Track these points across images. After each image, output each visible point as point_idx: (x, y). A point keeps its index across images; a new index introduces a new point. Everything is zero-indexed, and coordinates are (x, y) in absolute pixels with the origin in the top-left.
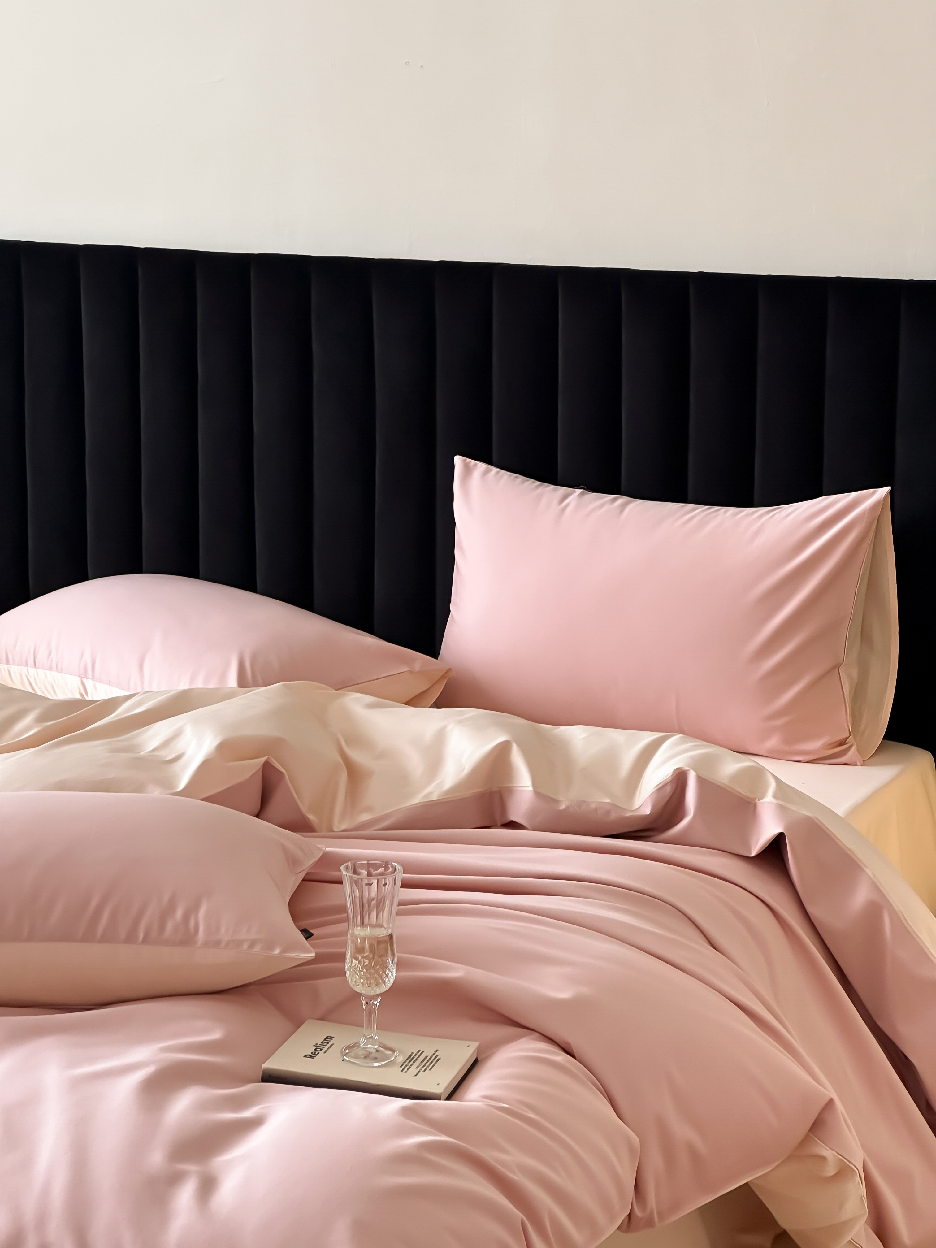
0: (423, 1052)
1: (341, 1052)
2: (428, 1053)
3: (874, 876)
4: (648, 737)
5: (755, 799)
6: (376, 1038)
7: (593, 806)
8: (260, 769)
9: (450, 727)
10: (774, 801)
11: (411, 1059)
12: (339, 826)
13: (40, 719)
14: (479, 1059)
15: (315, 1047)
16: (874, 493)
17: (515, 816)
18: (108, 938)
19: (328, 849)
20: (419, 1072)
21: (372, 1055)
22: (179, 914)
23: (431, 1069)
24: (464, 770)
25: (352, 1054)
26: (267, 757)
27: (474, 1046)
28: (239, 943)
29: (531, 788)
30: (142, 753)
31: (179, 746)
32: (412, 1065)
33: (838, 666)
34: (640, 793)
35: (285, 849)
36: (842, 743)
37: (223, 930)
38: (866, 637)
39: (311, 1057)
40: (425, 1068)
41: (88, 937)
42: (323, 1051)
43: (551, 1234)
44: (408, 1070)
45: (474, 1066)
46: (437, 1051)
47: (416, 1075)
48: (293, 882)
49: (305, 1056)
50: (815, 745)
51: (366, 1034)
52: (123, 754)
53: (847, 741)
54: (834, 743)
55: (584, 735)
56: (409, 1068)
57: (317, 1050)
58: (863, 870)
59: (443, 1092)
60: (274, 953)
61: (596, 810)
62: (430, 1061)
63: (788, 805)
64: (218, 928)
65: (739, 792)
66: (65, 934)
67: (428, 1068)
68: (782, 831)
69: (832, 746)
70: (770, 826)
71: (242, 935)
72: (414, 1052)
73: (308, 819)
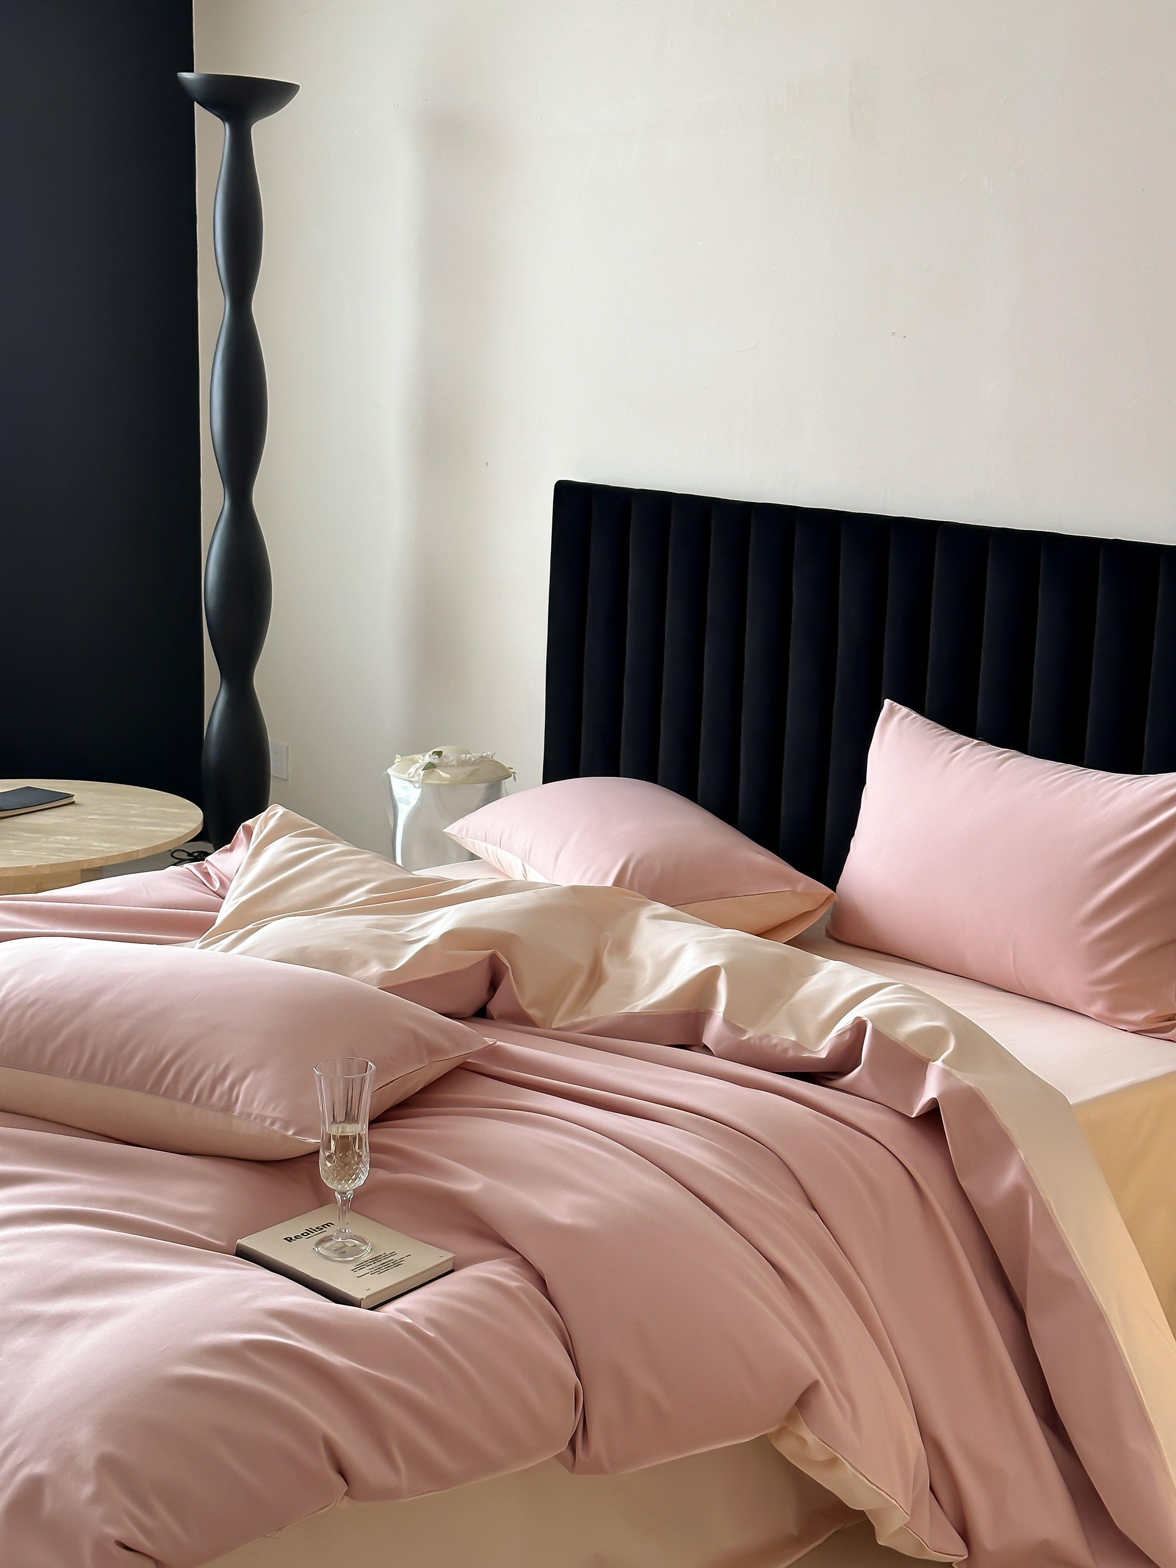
0: (396, 1255)
1: (317, 1243)
2: (400, 1256)
3: (1026, 1159)
5: (928, 1059)
7: (774, 1041)
11: (375, 1260)
12: (558, 1024)
14: (452, 1271)
15: (306, 1231)
17: (706, 1040)
18: (169, 1093)
19: (498, 1043)
20: (369, 1273)
21: (345, 1250)
23: (380, 1274)
24: (672, 987)
26: (494, 950)
27: (449, 1257)
29: (722, 1015)
30: (399, 932)
32: (368, 1266)
34: (829, 1036)
36: (1172, 1018)
37: (256, 1103)
39: (290, 1240)
41: (154, 1090)
42: (309, 1236)
44: (362, 1269)
45: (442, 1277)
46: (407, 1256)
47: (358, 1277)
50: (1138, 1016)
54: (1163, 1016)
56: (364, 1267)
57: (305, 1234)
59: (364, 1298)
60: (288, 1133)
61: (775, 1046)
62: (392, 1264)
63: (954, 1072)
64: (252, 1102)
65: (914, 1051)
66: (136, 1084)
67: (381, 1271)
68: (935, 1097)
69: (1160, 1020)
70: (931, 1091)
71: (268, 1112)
72: (385, 1253)
73: (527, 1013)
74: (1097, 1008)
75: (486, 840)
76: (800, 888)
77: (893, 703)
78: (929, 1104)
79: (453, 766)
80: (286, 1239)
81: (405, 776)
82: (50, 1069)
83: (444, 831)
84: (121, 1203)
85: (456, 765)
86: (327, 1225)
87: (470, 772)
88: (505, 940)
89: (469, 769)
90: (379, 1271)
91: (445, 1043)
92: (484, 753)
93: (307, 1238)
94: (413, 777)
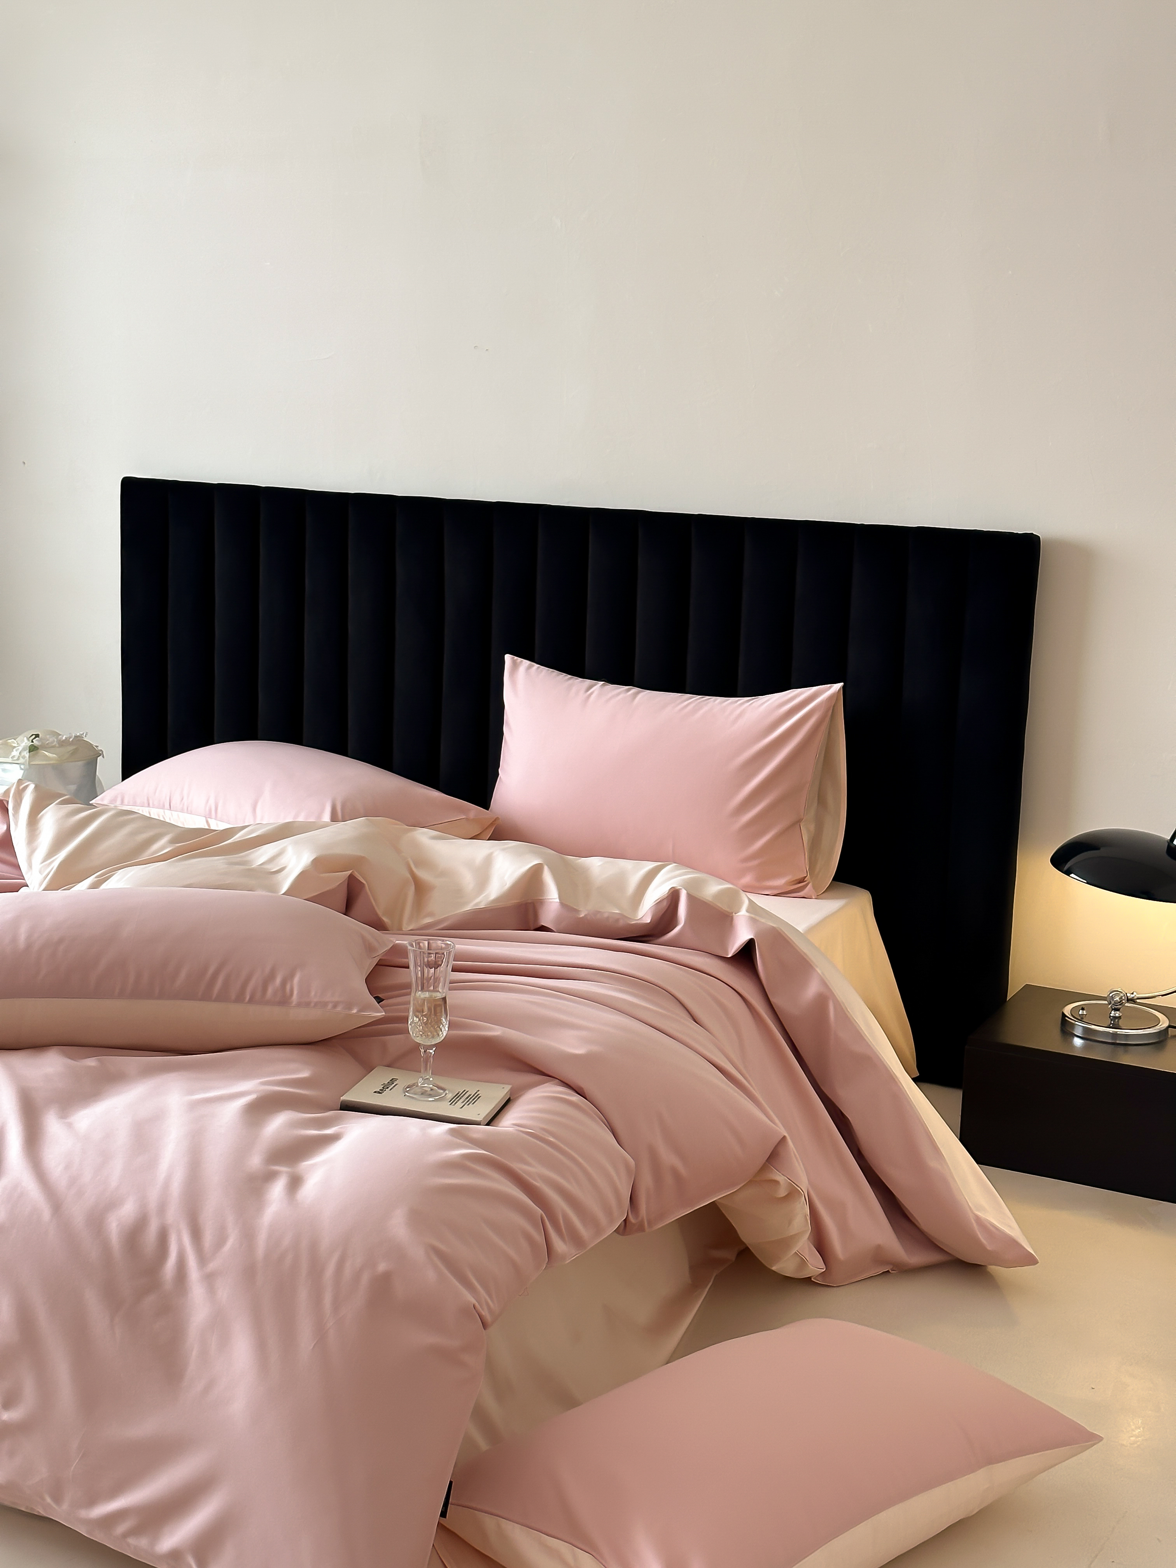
0: (467, 1091)
1: (403, 1090)
2: (472, 1092)
3: (822, 973)
4: (650, 865)
5: (733, 913)
6: (431, 1079)
7: (606, 915)
8: (346, 879)
9: (495, 854)
10: (747, 914)
11: (458, 1096)
12: (406, 927)
13: (172, 841)
14: (511, 1098)
15: (383, 1086)
16: (830, 687)
17: (544, 922)
18: (223, 997)
19: (397, 942)
20: (464, 1105)
21: (429, 1093)
22: (278, 980)
23: (473, 1104)
24: (506, 885)
25: (412, 1091)
26: (351, 871)
27: (508, 1088)
28: (325, 1004)
29: (558, 900)
30: (253, 866)
31: (282, 861)
32: (458, 1100)
33: (799, 821)
34: (642, 907)
35: (363, 938)
36: (802, 880)
37: (313, 994)
38: (821, 800)
39: (379, 1093)
40: (469, 1103)
41: (206, 997)
42: (389, 1089)
43: (564, 1230)
44: (455, 1103)
45: (507, 1104)
46: (478, 1091)
47: (461, 1108)
48: (369, 964)
49: (375, 1092)
50: (780, 882)
51: (423, 1077)
52: (237, 866)
53: (805, 879)
54: (796, 880)
55: (600, 864)
56: (457, 1102)
57: (384, 1088)
58: (815, 969)
59: (477, 1119)
60: (352, 1012)
62: (473, 1097)
63: (757, 918)
64: (309, 992)
65: (720, 908)
66: (188, 994)
68: (753, 937)
69: (793, 883)
70: (742, 935)
71: (327, 998)
72: (462, 1092)
73: (382, 919)
74: (747, 879)
76: (472, 815)
77: (514, 658)
78: (743, 945)
79: (54, 746)
80: (377, 1093)
82: (97, 993)
85: (57, 745)
86: (393, 1080)
88: (357, 861)
89: (67, 749)
92: (76, 733)
94: (18, 759)
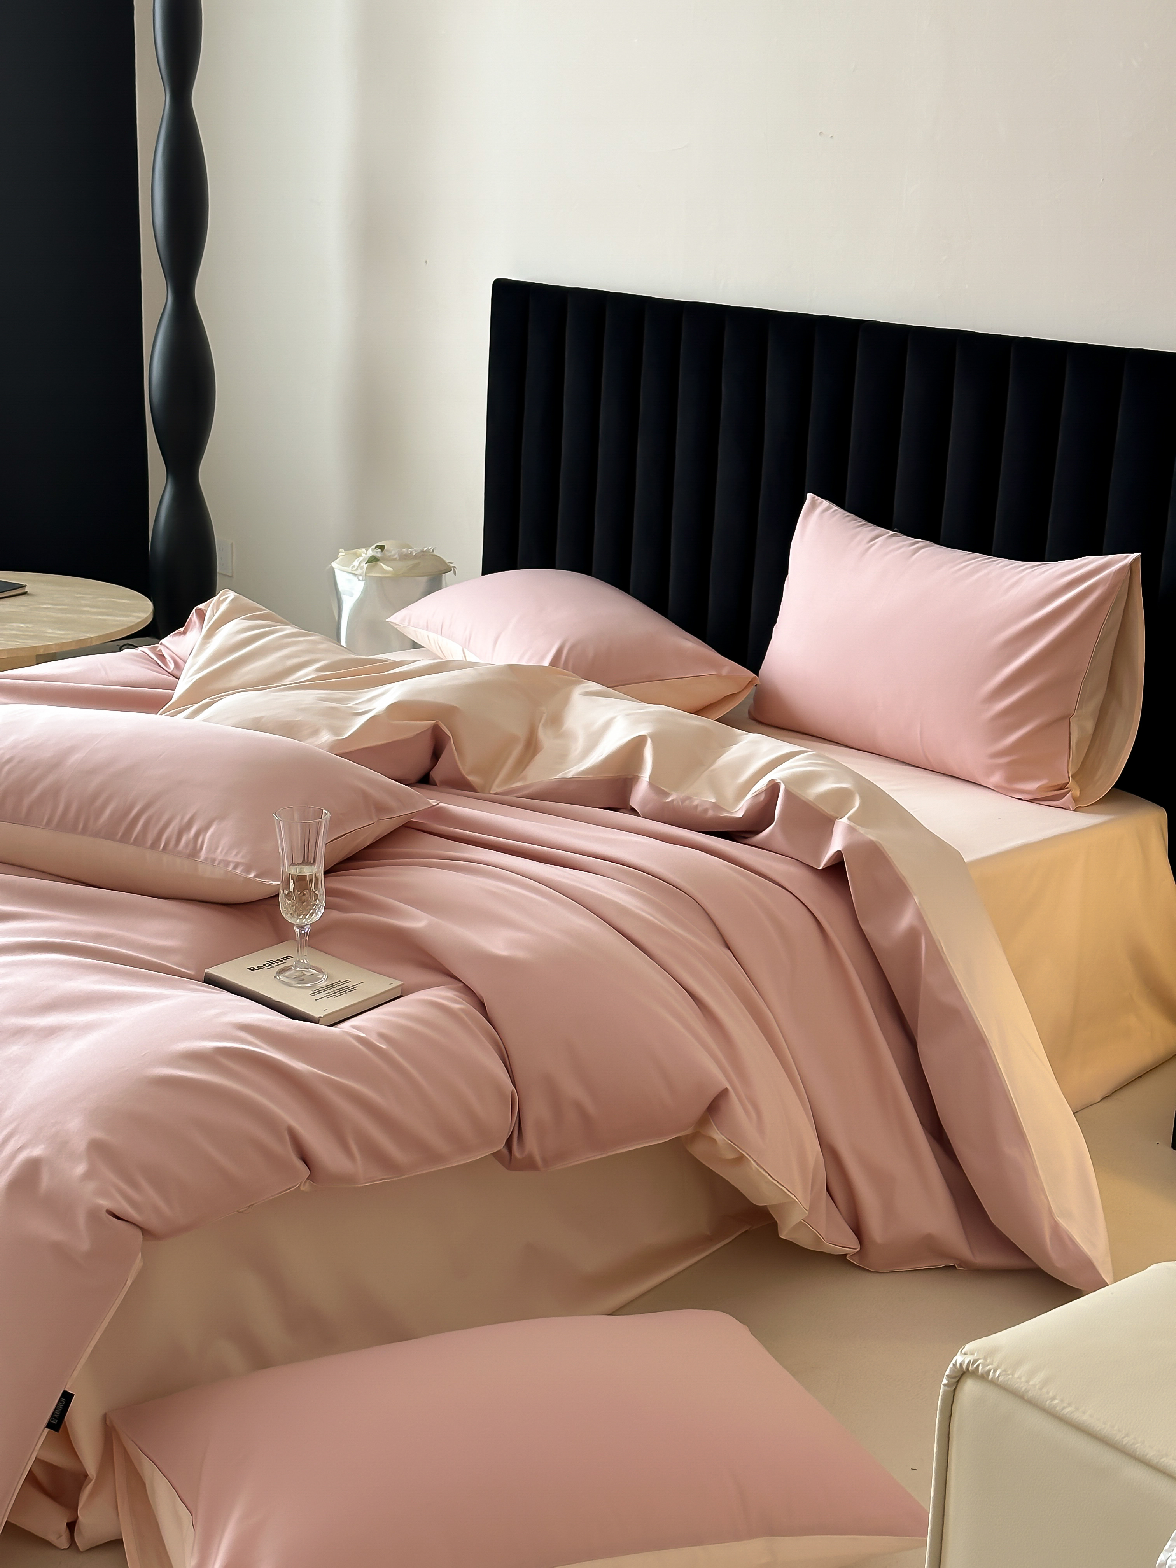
0: (350, 982)
1: (279, 971)
2: (353, 983)
5: (835, 819)
8: (430, 729)
10: (847, 822)
11: (331, 986)
12: (496, 789)
14: (400, 997)
15: (267, 963)
17: (633, 803)
18: (139, 842)
19: (441, 805)
20: (324, 997)
21: (303, 977)
25: (287, 973)
26: (436, 721)
27: (396, 984)
29: (648, 779)
32: (325, 991)
33: (1068, 716)
34: (746, 798)
36: (1063, 787)
37: (219, 850)
39: (254, 970)
40: (329, 996)
41: (126, 839)
42: (271, 966)
45: (388, 1002)
46: (360, 983)
47: (316, 1000)
50: (1032, 787)
53: (1067, 787)
54: (1053, 786)
56: (320, 993)
57: (266, 965)
58: (912, 897)
59: (322, 1016)
60: (250, 876)
61: (696, 806)
62: (346, 990)
63: (858, 827)
64: (216, 849)
65: (823, 810)
66: (108, 834)
67: (337, 995)
68: (841, 850)
69: (1052, 789)
70: (837, 844)
71: (231, 858)
72: (340, 981)
73: (468, 779)
74: (996, 779)
75: (427, 629)
76: (725, 672)
77: (815, 497)
78: (835, 856)
79: (395, 560)
80: (249, 969)
81: (349, 570)
82: (27, 820)
83: (387, 620)
84: (98, 937)
85: (398, 559)
86: (286, 957)
87: (411, 566)
88: (447, 712)
89: (411, 563)
90: (335, 995)
91: (392, 803)
92: (425, 548)
93: (269, 969)
94: (357, 569)
